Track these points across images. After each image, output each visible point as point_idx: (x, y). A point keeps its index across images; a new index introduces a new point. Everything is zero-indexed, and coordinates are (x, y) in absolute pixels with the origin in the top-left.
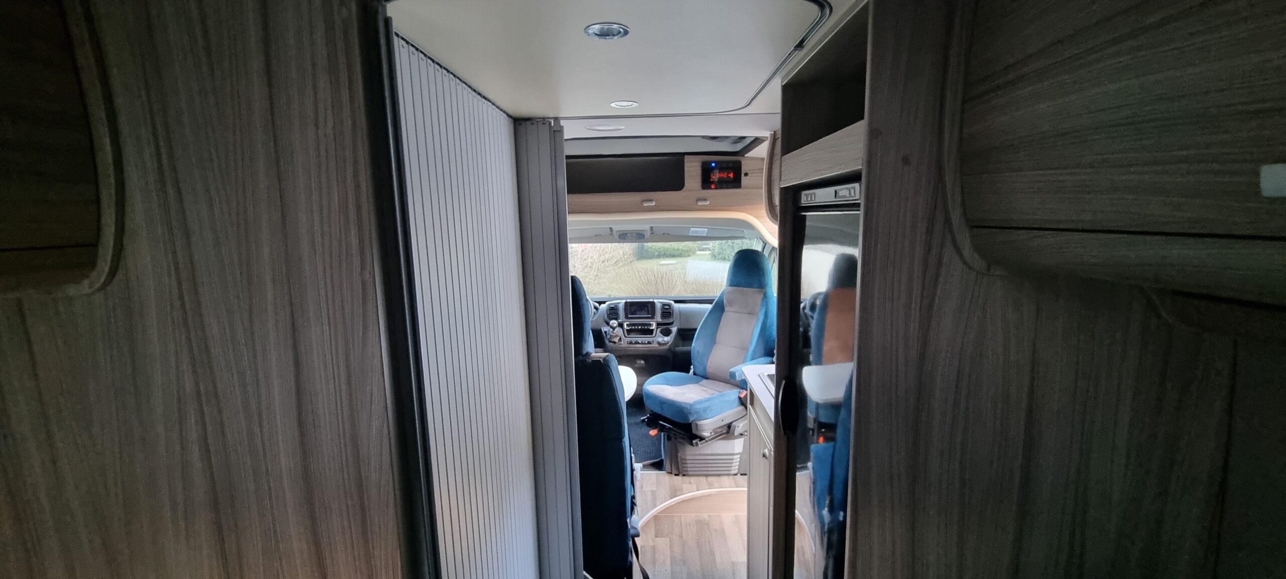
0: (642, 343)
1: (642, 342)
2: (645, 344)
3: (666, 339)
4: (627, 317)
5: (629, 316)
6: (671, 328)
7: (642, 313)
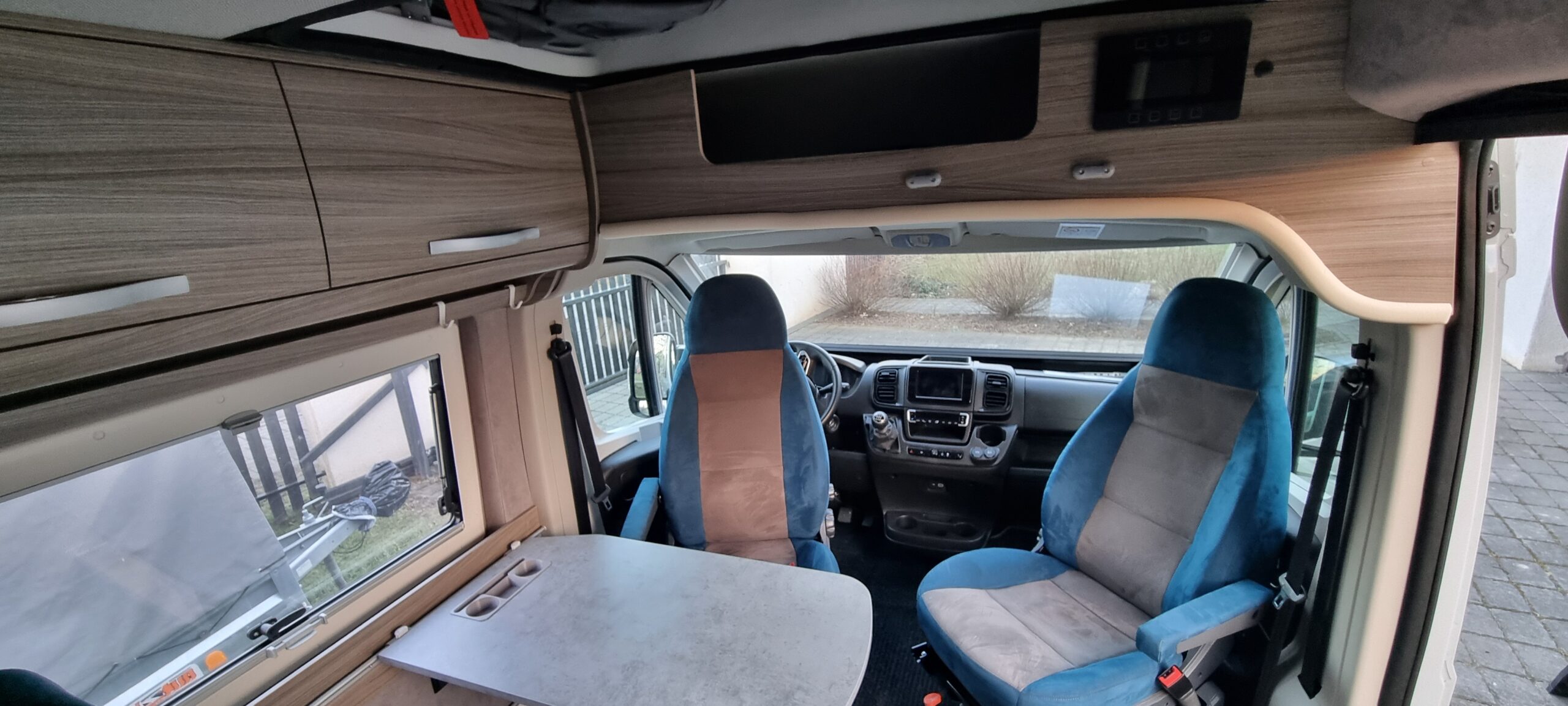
0: (938, 456)
1: (939, 453)
2: (945, 457)
3: (991, 452)
4: (911, 397)
5: (917, 397)
6: (1004, 428)
7: (943, 392)
